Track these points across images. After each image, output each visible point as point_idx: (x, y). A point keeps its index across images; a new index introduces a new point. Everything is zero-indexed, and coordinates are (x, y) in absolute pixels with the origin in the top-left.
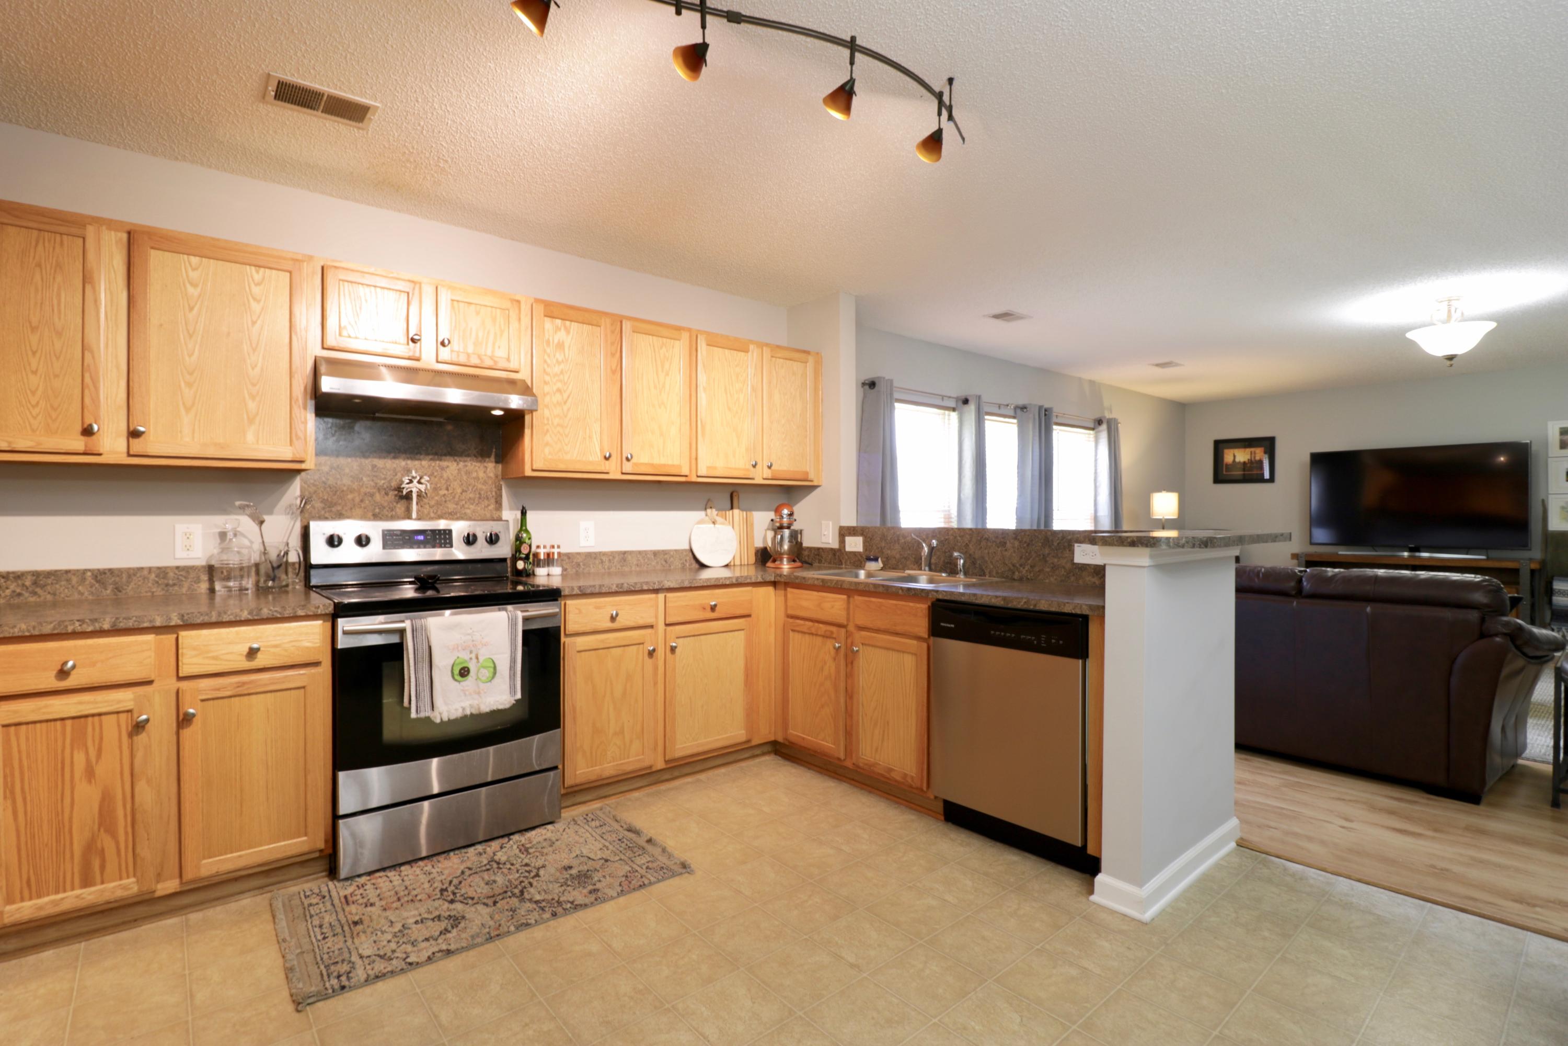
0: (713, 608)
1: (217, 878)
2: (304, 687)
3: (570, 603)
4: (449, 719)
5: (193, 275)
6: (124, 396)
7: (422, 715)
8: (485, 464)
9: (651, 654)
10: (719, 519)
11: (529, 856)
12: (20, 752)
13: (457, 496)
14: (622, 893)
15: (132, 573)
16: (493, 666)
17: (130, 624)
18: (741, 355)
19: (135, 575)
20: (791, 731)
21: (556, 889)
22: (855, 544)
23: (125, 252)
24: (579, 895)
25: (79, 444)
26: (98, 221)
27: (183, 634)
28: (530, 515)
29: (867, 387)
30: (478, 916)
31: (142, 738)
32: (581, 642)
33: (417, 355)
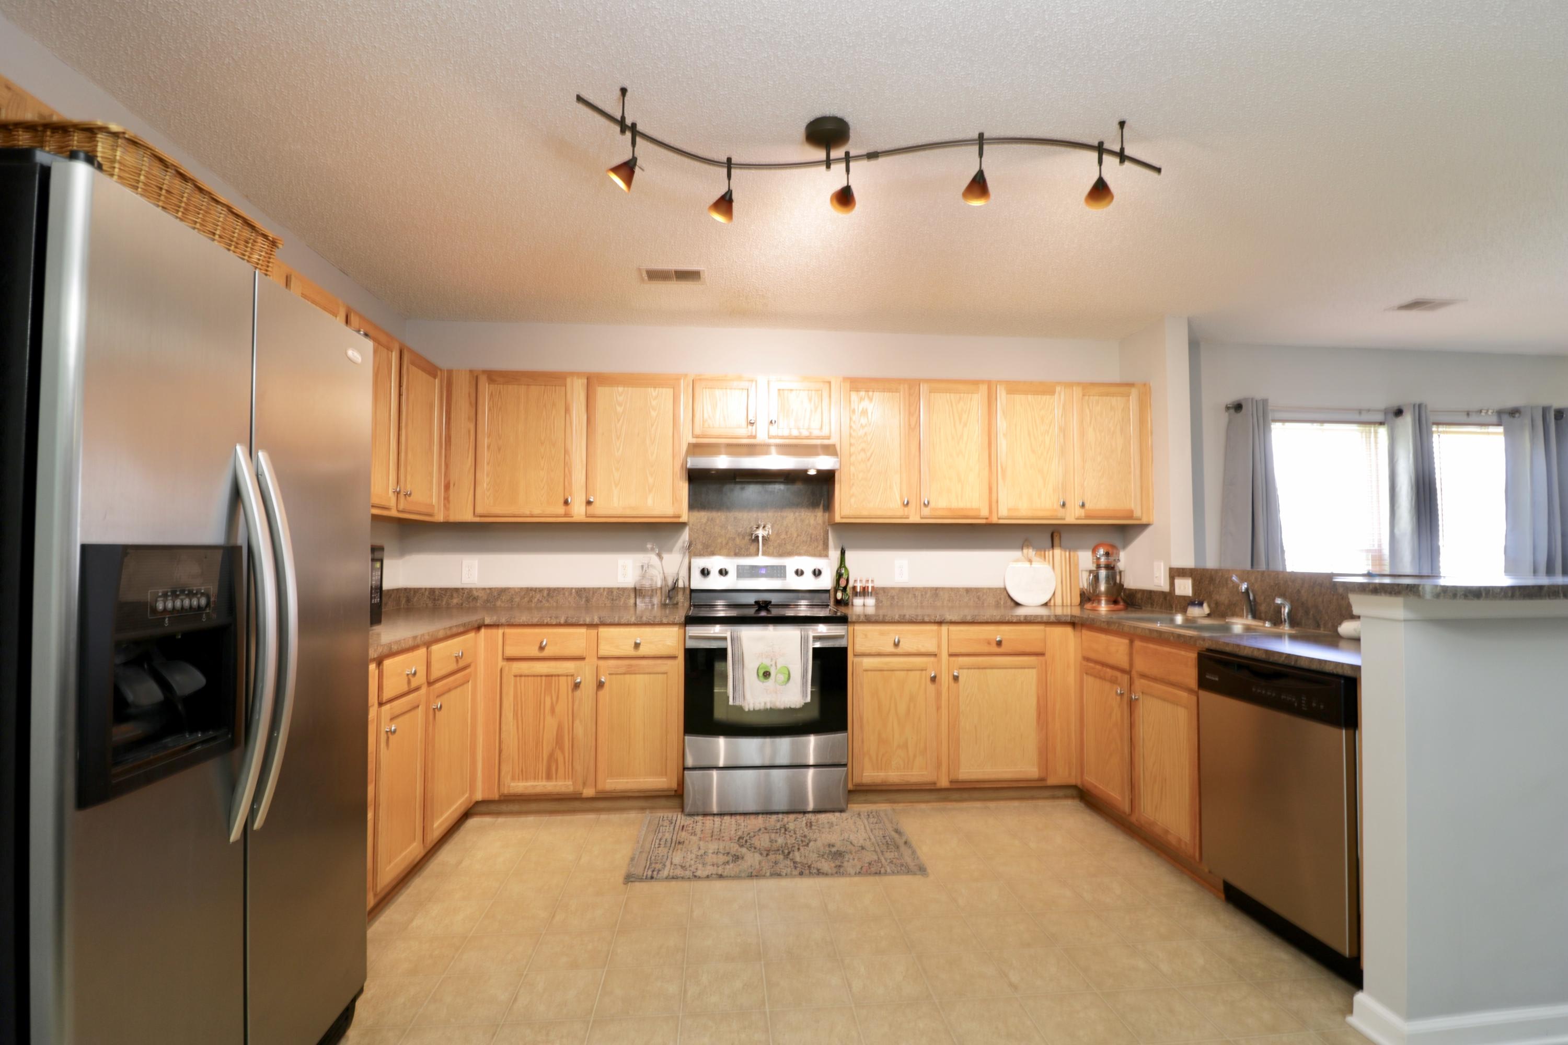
0: (999, 643)
1: (614, 794)
2: (666, 673)
3: (859, 628)
4: (754, 709)
5: (620, 399)
6: (585, 480)
7: (737, 703)
8: (815, 514)
9: (933, 679)
10: (1034, 558)
11: (810, 831)
12: (521, 693)
13: (794, 539)
14: (859, 873)
15: (595, 591)
16: (787, 673)
17: (574, 621)
18: (1046, 398)
19: (596, 592)
20: (1087, 778)
21: (814, 856)
22: (1184, 587)
23: (586, 391)
24: (826, 866)
25: (561, 510)
26: (573, 374)
27: (603, 631)
28: (848, 554)
29: (1232, 411)
30: (752, 859)
31: (578, 693)
32: (867, 662)
33: (754, 434)
